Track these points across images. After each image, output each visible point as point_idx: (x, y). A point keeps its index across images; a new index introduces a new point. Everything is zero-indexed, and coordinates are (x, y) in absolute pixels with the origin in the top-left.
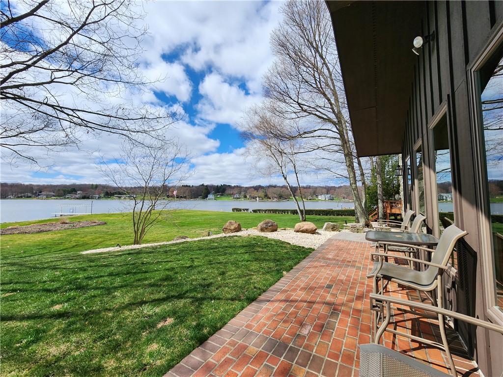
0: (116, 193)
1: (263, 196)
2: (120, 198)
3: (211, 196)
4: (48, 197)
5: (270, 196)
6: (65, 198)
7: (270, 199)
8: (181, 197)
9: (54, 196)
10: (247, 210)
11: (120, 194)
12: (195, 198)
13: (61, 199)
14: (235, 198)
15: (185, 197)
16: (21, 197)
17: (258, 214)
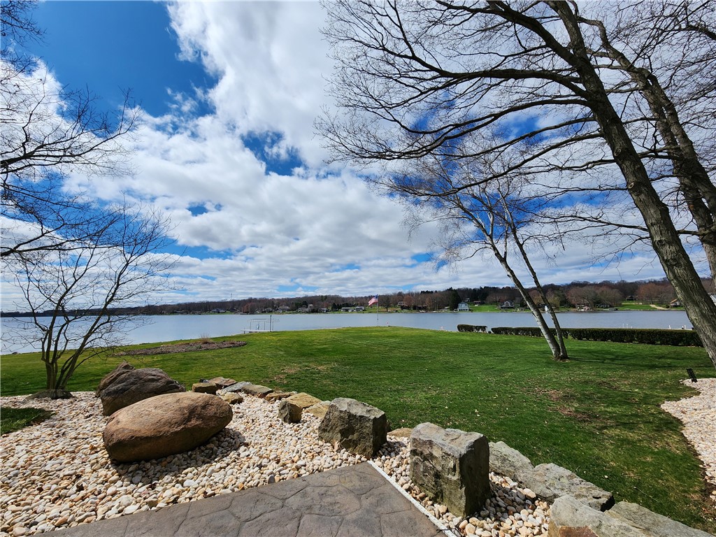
0: (344, 305)
1: (558, 303)
2: (347, 310)
3: (462, 306)
4: (284, 311)
5: (573, 302)
6: (297, 313)
7: (574, 307)
8: (420, 308)
9: (288, 310)
10: (484, 328)
11: (347, 305)
12: (439, 309)
13: (293, 313)
14: (505, 308)
15: (425, 308)
16: (265, 312)
17: (503, 338)
